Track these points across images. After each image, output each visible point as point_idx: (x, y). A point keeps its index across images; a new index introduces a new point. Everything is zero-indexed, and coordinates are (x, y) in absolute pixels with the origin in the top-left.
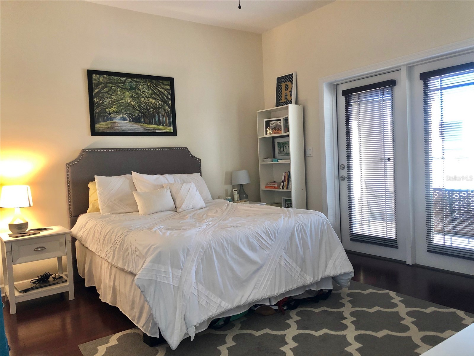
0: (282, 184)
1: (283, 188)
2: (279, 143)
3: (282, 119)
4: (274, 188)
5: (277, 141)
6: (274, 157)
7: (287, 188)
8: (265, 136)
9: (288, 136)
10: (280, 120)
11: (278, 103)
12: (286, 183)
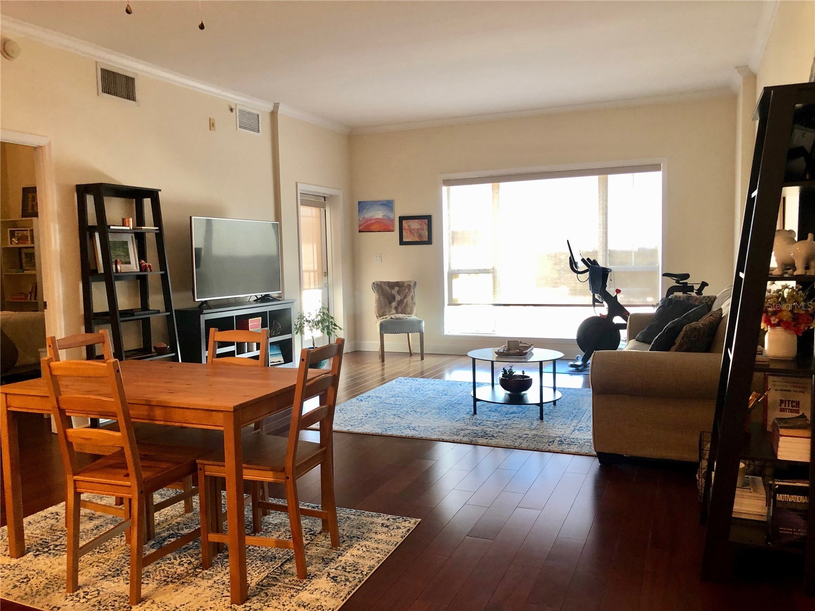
0: (29, 295)
1: (31, 299)
2: (26, 254)
3: (28, 229)
4: (22, 299)
5: (24, 251)
6: (21, 267)
7: (35, 299)
8: (11, 246)
9: (33, 247)
10: (27, 230)
11: (25, 214)
12: (33, 294)
